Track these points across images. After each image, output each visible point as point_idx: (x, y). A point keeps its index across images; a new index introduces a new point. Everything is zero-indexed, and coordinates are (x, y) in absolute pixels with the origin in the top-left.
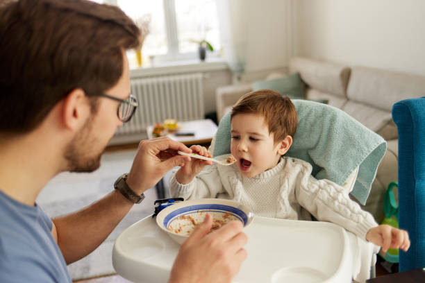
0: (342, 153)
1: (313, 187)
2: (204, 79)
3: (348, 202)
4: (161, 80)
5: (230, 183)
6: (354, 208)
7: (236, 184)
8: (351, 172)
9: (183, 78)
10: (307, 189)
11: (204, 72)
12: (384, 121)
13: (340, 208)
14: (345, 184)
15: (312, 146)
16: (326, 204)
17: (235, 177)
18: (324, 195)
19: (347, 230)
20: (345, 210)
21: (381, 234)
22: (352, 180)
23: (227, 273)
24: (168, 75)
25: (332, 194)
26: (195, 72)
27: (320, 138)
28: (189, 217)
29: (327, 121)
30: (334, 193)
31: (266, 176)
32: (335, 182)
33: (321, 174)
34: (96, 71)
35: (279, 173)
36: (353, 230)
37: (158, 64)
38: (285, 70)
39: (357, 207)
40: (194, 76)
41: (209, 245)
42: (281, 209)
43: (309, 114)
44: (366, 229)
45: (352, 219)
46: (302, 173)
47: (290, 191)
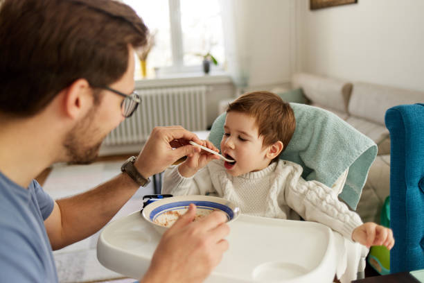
0: (332, 155)
1: (302, 188)
2: (207, 92)
3: (336, 202)
4: (165, 91)
5: (220, 182)
6: (341, 208)
7: (226, 183)
8: (340, 174)
9: (187, 90)
10: (296, 190)
11: (208, 85)
12: (383, 135)
13: (327, 208)
14: (335, 185)
15: (304, 148)
16: (314, 205)
17: (225, 177)
18: (313, 196)
19: (333, 230)
20: (332, 210)
21: (365, 232)
22: (341, 181)
23: (207, 263)
24: (172, 87)
25: (320, 195)
26: (199, 85)
27: (311, 140)
28: (177, 213)
29: (318, 123)
30: (323, 194)
31: (256, 177)
32: (324, 183)
33: (311, 176)
34: (102, 64)
35: (269, 174)
36: (339, 230)
37: (162, 75)
38: (288, 85)
39: (345, 208)
40: (197, 89)
41: (190, 233)
42: (269, 209)
43: (301, 116)
44: (352, 228)
45: (339, 219)
46: (292, 174)
47: (279, 192)
